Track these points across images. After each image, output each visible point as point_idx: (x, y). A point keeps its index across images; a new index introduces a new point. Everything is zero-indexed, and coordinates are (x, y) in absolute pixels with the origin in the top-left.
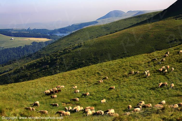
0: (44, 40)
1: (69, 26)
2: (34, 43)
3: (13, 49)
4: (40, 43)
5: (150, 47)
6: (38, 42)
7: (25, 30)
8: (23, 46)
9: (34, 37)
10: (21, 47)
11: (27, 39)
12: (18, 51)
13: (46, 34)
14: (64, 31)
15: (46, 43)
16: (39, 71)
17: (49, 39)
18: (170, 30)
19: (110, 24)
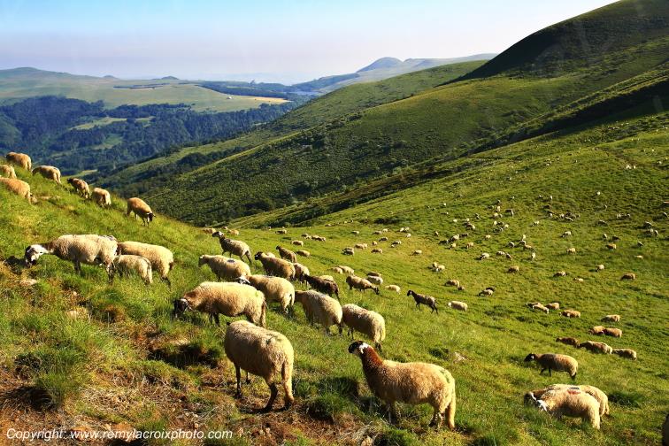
0: (280, 101)
1: (315, 81)
2: (264, 105)
3: (232, 114)
4: (273, 106)
5: (472, 123)
6: (270, 104)
7: (248, 85)
8: (246, 109)
9: (262, 96)
10: (243, 111)
11: (253, 98)
12: (240, 117)
13: (279, 91)
14: (307, 88)
15: (282, 106)
16: (298, 154)
17: (287, 99)
18: (502, 96)
19: (387, 80)
